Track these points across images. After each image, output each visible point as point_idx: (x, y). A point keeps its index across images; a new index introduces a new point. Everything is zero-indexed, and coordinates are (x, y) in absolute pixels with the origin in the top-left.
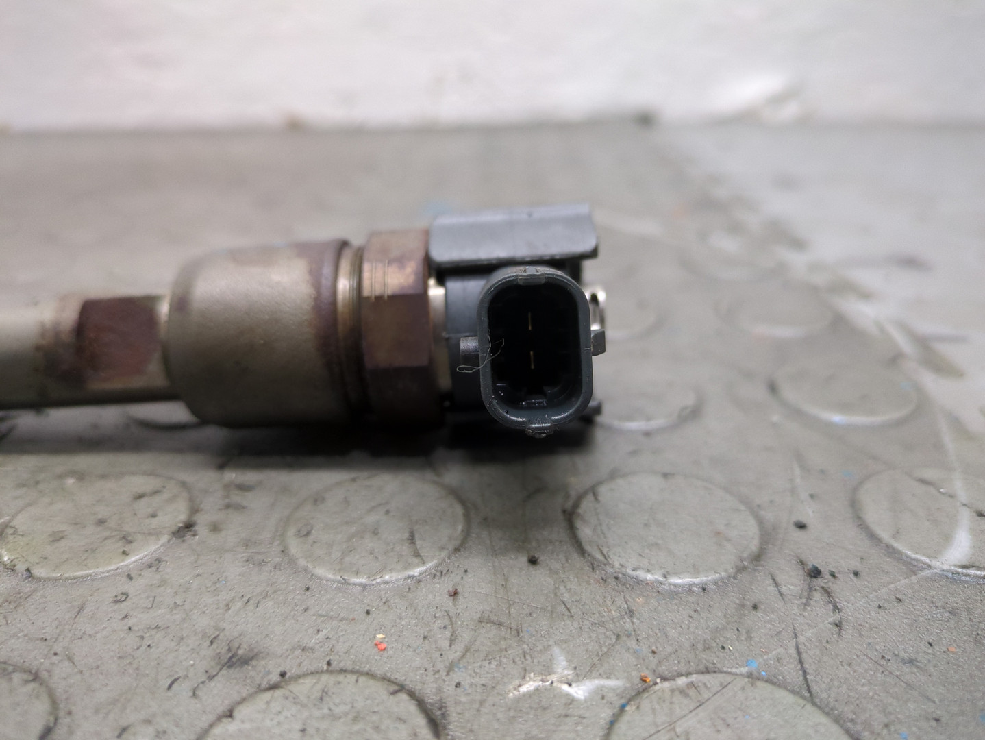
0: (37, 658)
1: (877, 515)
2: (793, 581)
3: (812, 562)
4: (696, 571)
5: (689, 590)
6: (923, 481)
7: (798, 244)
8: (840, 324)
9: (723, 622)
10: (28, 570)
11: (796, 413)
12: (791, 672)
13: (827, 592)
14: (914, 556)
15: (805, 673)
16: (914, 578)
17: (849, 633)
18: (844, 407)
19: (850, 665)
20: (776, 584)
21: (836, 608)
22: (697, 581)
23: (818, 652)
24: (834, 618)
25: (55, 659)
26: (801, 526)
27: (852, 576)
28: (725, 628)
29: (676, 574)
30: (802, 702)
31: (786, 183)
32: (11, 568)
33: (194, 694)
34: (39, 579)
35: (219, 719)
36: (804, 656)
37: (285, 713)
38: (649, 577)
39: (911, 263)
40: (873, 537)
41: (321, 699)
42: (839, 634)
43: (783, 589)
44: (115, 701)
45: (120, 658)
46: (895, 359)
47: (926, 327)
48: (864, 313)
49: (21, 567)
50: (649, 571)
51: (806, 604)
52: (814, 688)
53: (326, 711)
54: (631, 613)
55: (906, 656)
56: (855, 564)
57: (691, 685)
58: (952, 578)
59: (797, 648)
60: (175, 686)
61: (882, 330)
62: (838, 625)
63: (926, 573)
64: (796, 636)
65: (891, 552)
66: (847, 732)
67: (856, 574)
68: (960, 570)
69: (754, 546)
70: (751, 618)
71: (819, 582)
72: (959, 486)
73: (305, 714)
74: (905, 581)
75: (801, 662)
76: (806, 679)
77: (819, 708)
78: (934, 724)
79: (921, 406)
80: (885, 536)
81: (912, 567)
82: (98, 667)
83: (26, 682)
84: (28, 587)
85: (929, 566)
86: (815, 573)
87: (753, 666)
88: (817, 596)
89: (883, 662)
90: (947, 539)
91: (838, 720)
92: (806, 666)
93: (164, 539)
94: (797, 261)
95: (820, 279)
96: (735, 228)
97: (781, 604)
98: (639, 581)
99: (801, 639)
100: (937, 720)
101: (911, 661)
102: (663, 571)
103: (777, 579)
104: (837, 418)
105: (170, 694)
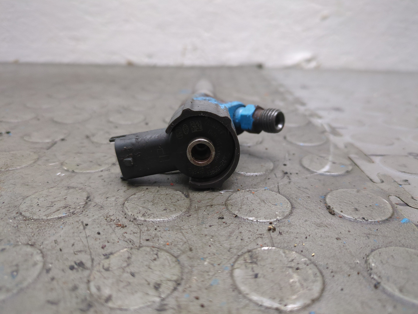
0: (81, 186)
1: (306, 163)
2: (280, 174)
3: (285, 171)
4: (255, 172)
5: (253, 176)
6: (321, 157)
7: (303, 104)
8: (309, 123)
9: (260, 181)
10: (73, 171)
11: (291, 143)
12: (276, 189)
13: (288, 177)
14: (313, 170)
15: (279, 189)
16: (312, 175)
17: (292, 183)
18: (304, 142)
19: (290, 188)
20: (275, 175)
21: (290, 179)
22: (254, 174)
23: (283, 186)
24: (289, 181)
25: (86, 186)
26: (285, 165)
27: (296, 174)
28: (260, 182)
29: (249, 172)
30: (276, 193)
31: (304, 87)
32: (67, 171)
33: (124, 192)
34: (76, 173)
35: (132, 195)
36: (279, 187)
37: (149, 194)
38: (242, 173)
39: (338, 109)
40: (304, 167)
41: (158, 192)
42: (289, 184)
43: (277, 176)
44: (104, 193)
45: (104, 186)
46: (324, 132)
47: (335, 125)
48: (317, 121)
49: (70, 170)
50: (242, 172)
51: (282, 179)
52: (280, 192)
53: (159, 193)
54: (237, 179)
55: (305, 187)
56: (297, 172)
57: (249, 190)
58: (322, 175)
59: (278, 186)
60: (119, 191)
61: (322, 125)
62: (290, 182)
63: (315, 174)
64: (278, 184)
65: (308, 170)
66: (287, 199)
67: (297, 174)
68: (324, 173)
69: (271, 168)
70: (267, 181)
71: (287, 175)
72: (330, 158)
73: (154, 194)
74: (310, 175)
75: (278, 188)
76: (279, 191)
77: (281, 195)
78: (308, 198)
79: (327, 141)
80: (306, 166)
81: (312, 172)
82: (98, 188)
83: (80, 189)
84: (73, 174)
85: (316, 173)
86: (286, 173)
87: (266, 188)
88: (286, 177)
89: (299, 188)
90: (323, 167)
91: (286, 197)
92: (279, 188)
93: (110, 165)
94: (301, 109)
95: (307, 113)
96: (284, 99)
97: (276, 178)
98: (239, 174)
99: (279, 184)
100: (308, 197)
101: (306, 188)
102: (246, 172)
103: (276, 174)
104: (302, 144)
105: (118, 192)
